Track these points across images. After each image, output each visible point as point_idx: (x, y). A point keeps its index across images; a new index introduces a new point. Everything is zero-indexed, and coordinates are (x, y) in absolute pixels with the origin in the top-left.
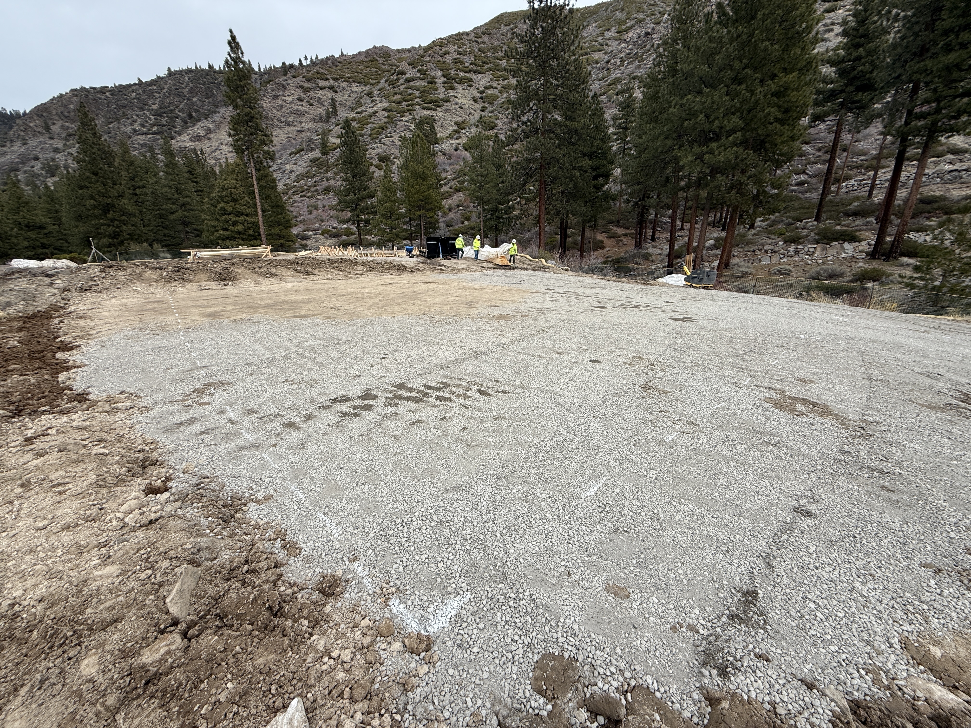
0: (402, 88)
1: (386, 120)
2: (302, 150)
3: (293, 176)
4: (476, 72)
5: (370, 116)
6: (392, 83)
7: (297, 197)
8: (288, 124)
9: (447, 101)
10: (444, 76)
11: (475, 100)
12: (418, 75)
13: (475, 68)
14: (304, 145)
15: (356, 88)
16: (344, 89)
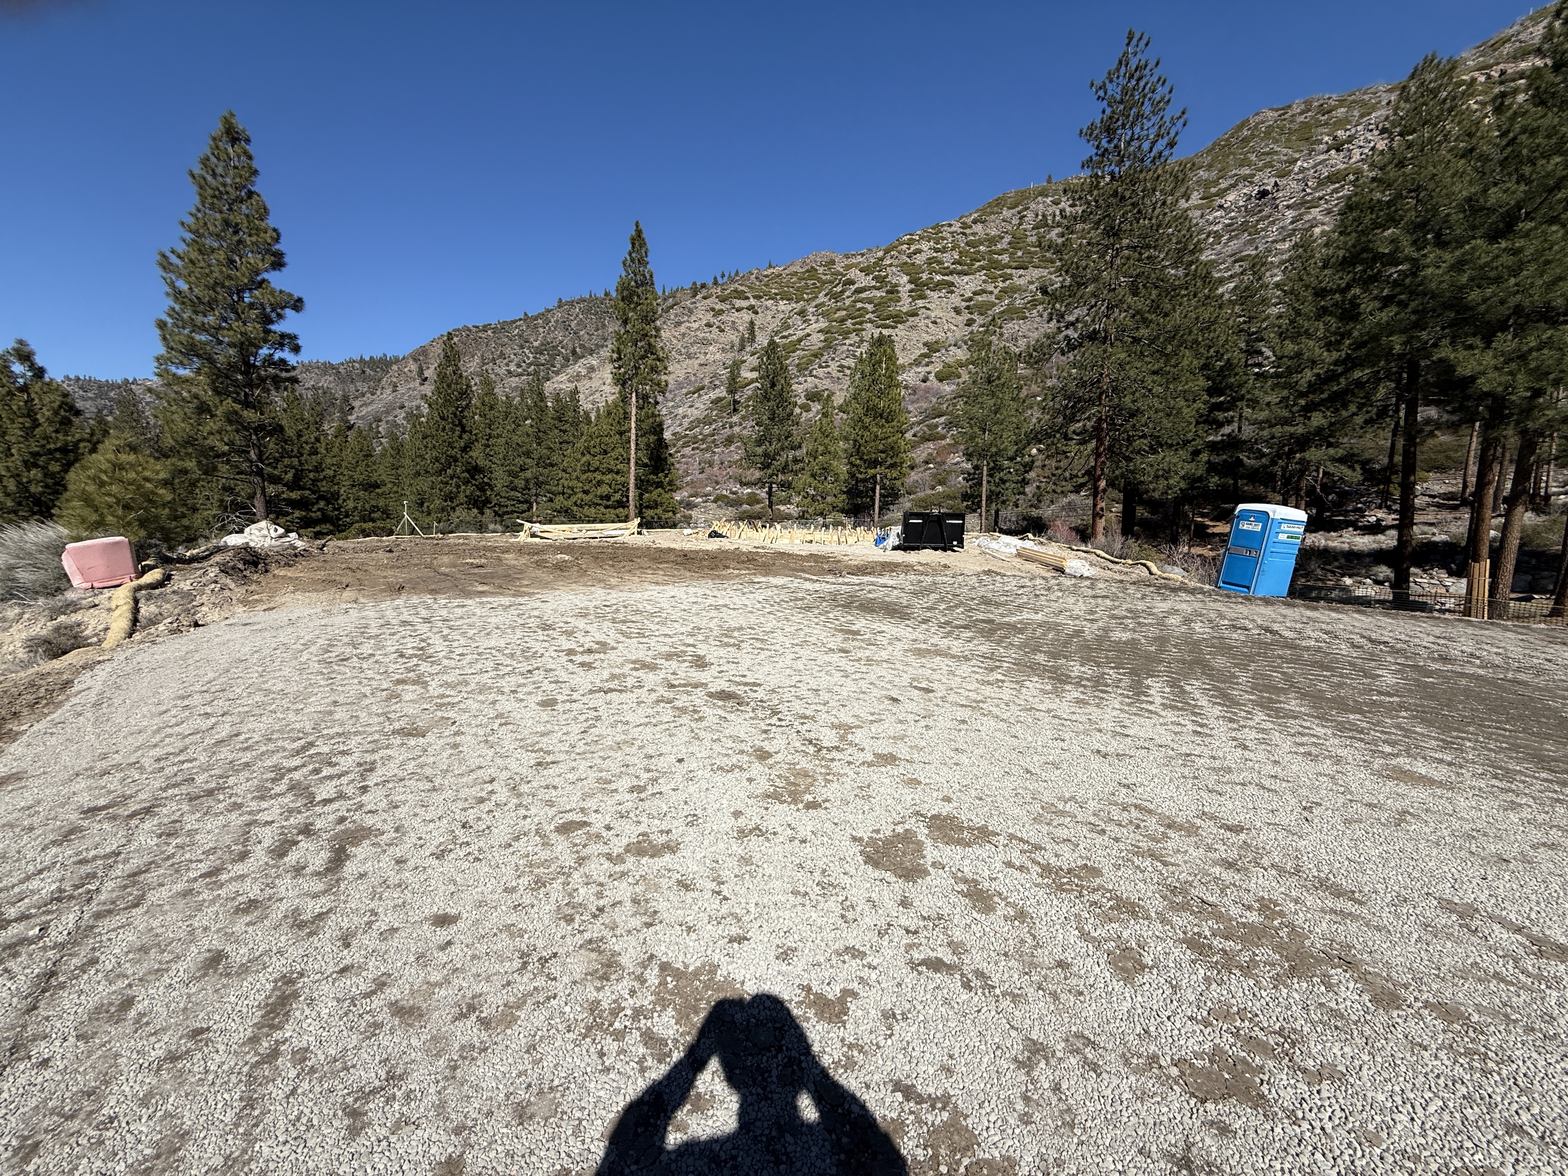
0: (848, 302)
1: (822, 345)
2: (703, 388)
3: (686, 423)
4: (961, 273)
5: (800, 340)
6: (836, 297)
7: (687, 451)
8: (689, 356)
9: (914, 314)
10: (910, 282)
11: (957, 311)
12: (873, 283)
13: (959, 268)
14: (706, 382)
15: (783, 305)
16: (767, 308)
